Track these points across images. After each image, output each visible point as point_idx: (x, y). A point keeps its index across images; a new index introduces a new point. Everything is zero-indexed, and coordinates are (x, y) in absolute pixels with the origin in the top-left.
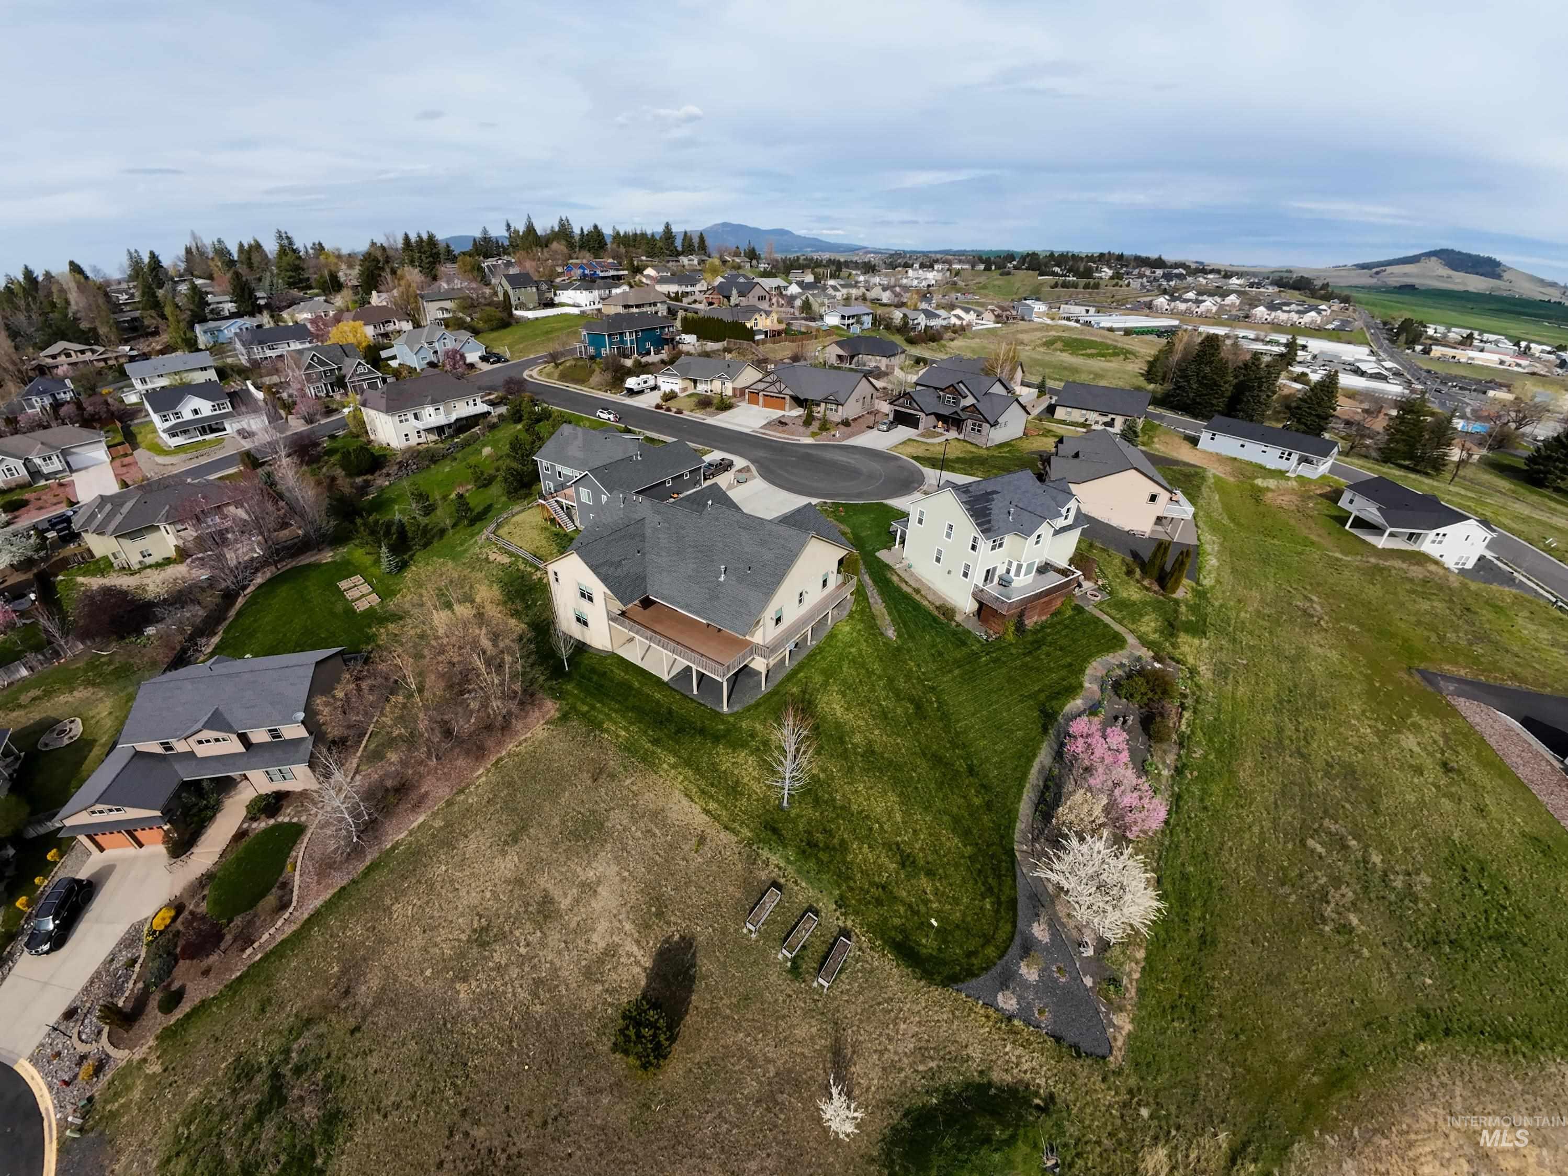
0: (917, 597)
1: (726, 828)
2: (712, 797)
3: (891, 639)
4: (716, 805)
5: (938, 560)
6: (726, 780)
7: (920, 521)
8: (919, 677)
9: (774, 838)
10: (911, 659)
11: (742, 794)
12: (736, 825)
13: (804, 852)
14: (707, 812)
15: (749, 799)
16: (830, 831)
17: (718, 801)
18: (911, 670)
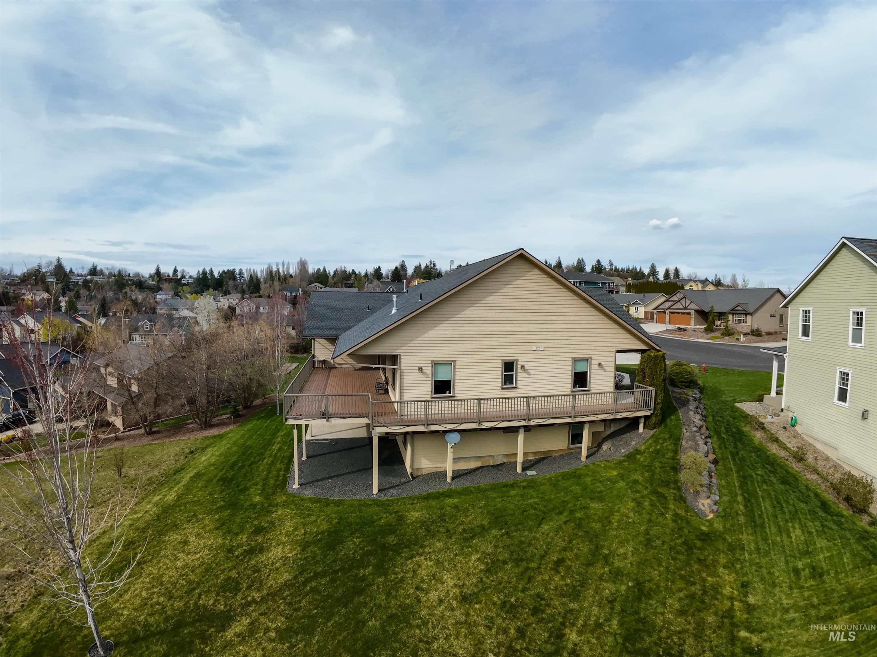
0: (795, 466)
3: (700, 515)
5: (843, 396)
7: (806, 332)
8: (729, 614)
10: (730, 566)
18: (716, 589)
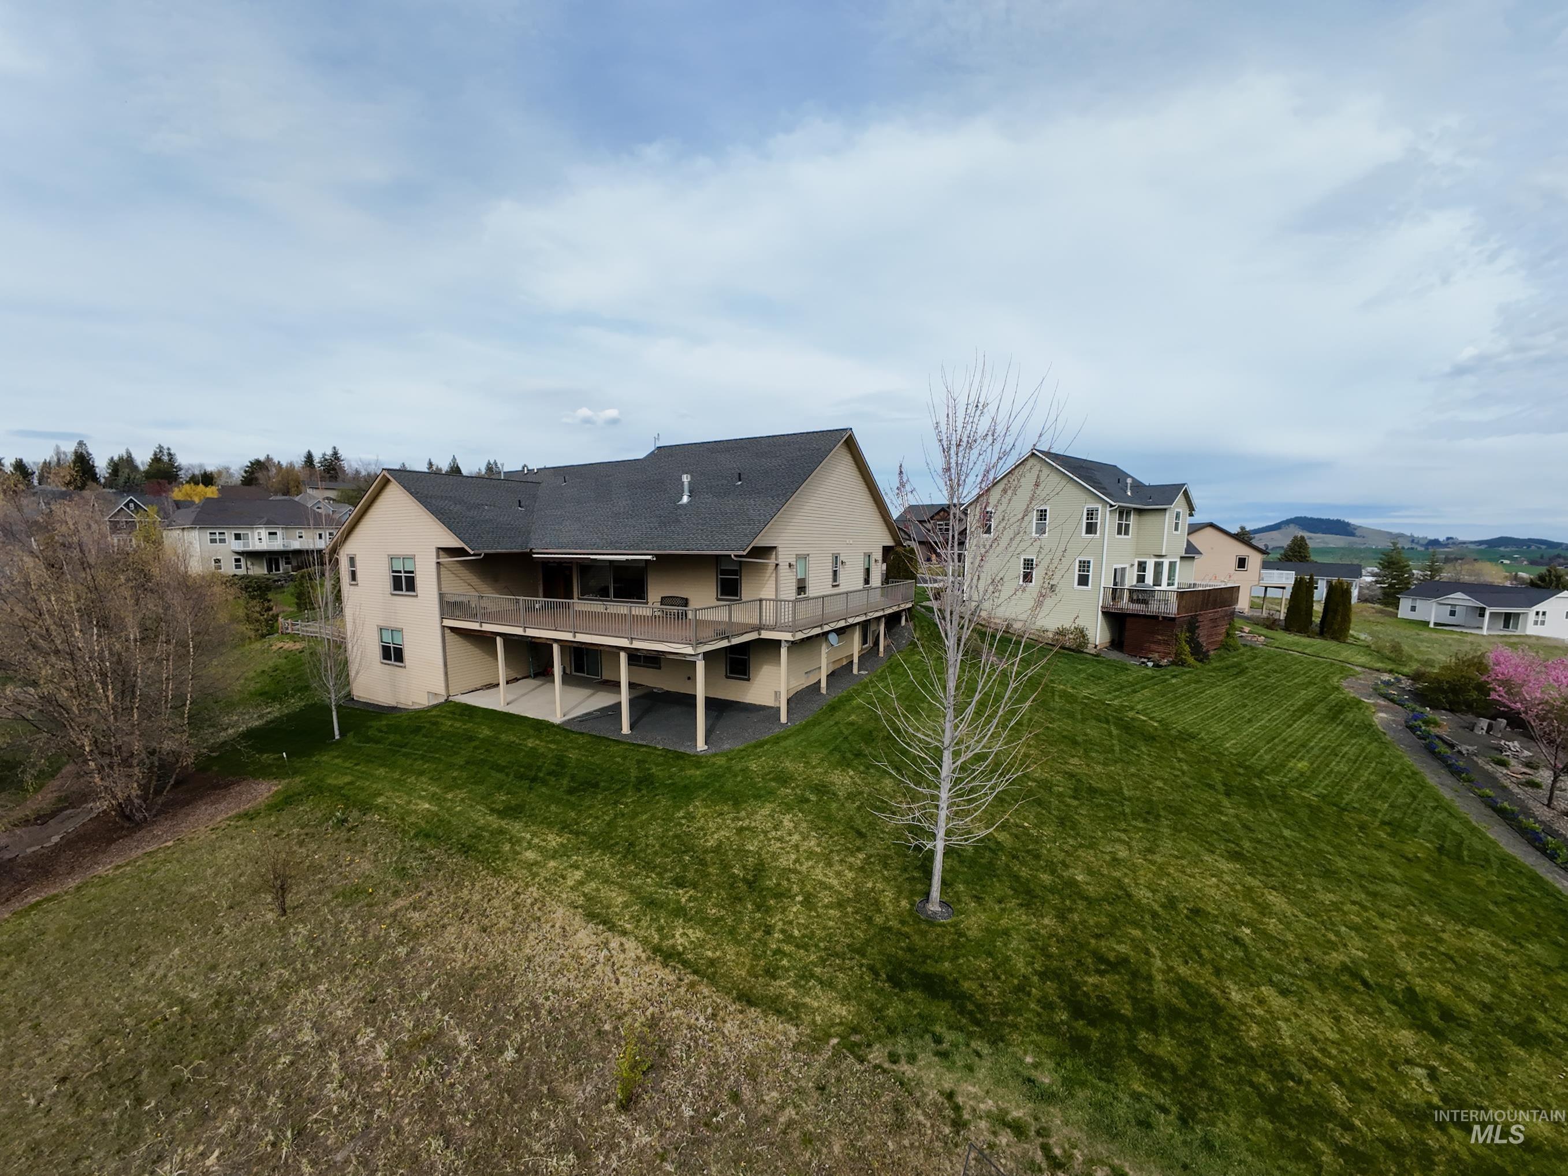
1: (747, 999)
2: (679, 911)
4: (696, 934)
5: (1028, 577)
6: (726, 867)
7: (987, 529)
9: (942, 1009)
11: (780, 894)
12: (784, 987)
13: (1079, 1044)
14: (668, 956)
15: (809, 902)
16: (1123, 961)
17: (701, 920)
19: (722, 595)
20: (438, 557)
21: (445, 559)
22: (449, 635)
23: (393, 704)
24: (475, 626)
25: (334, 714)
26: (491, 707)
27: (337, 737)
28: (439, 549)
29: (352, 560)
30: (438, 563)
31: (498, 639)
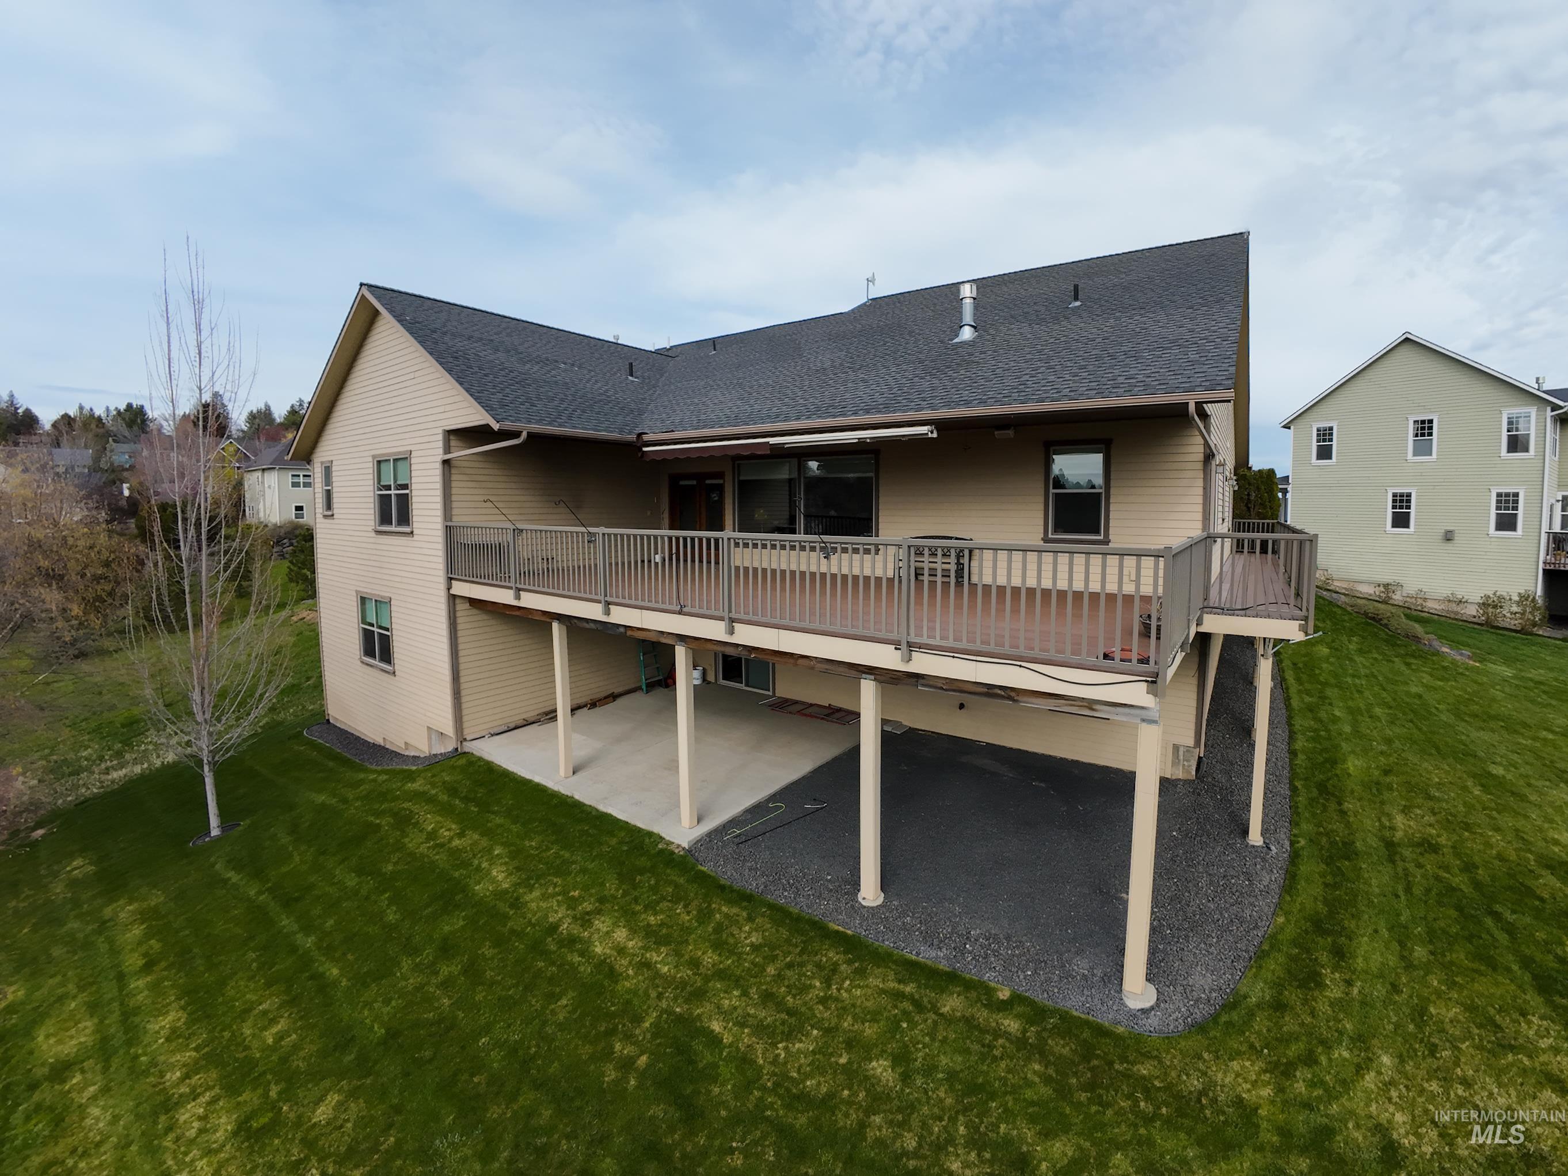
5: (1402, 520)
7: (1324, 454)
19: (1056, 531)
20: (447, 449)
21: (461, 453)
22: (465, 614)
23: (380, 741)
24: (504, 596)
25: (209, 781)
26: (537, 779)
27: (215, 832)
28: (451, 434)
29: (328, 471)
30: (446, 463)
31: (555, 626)
